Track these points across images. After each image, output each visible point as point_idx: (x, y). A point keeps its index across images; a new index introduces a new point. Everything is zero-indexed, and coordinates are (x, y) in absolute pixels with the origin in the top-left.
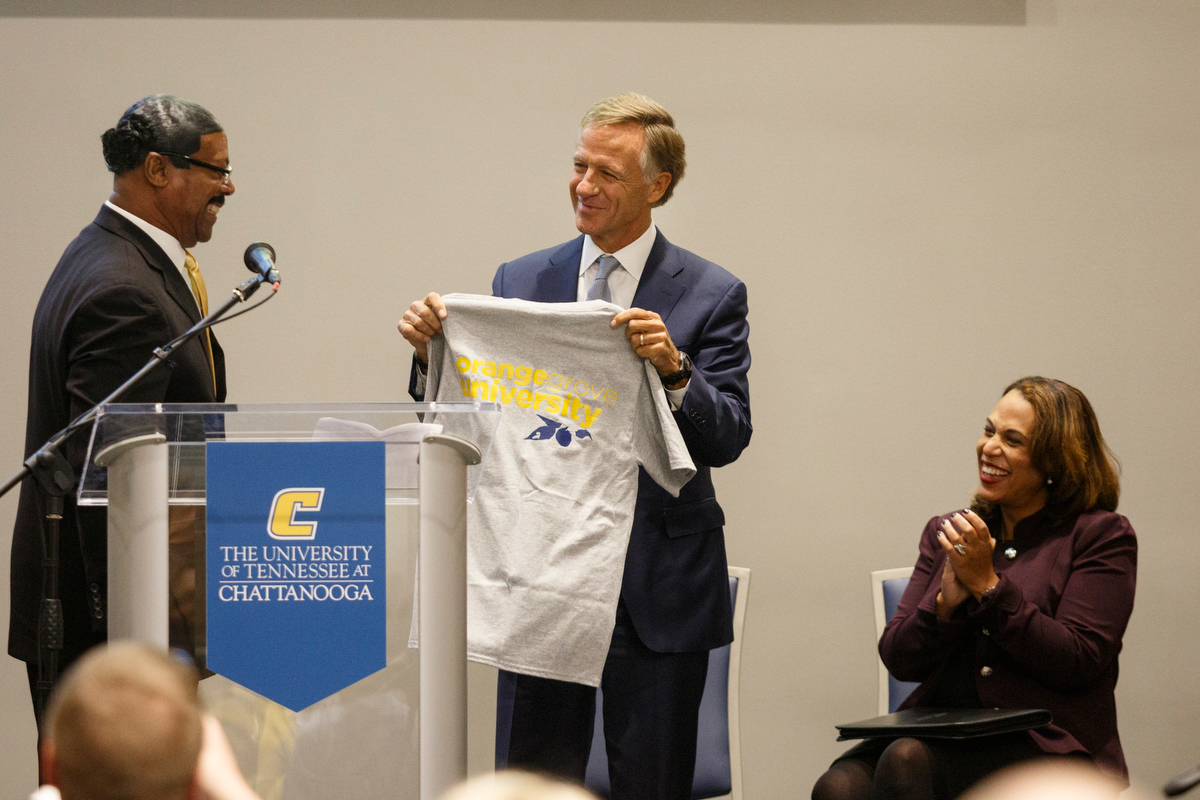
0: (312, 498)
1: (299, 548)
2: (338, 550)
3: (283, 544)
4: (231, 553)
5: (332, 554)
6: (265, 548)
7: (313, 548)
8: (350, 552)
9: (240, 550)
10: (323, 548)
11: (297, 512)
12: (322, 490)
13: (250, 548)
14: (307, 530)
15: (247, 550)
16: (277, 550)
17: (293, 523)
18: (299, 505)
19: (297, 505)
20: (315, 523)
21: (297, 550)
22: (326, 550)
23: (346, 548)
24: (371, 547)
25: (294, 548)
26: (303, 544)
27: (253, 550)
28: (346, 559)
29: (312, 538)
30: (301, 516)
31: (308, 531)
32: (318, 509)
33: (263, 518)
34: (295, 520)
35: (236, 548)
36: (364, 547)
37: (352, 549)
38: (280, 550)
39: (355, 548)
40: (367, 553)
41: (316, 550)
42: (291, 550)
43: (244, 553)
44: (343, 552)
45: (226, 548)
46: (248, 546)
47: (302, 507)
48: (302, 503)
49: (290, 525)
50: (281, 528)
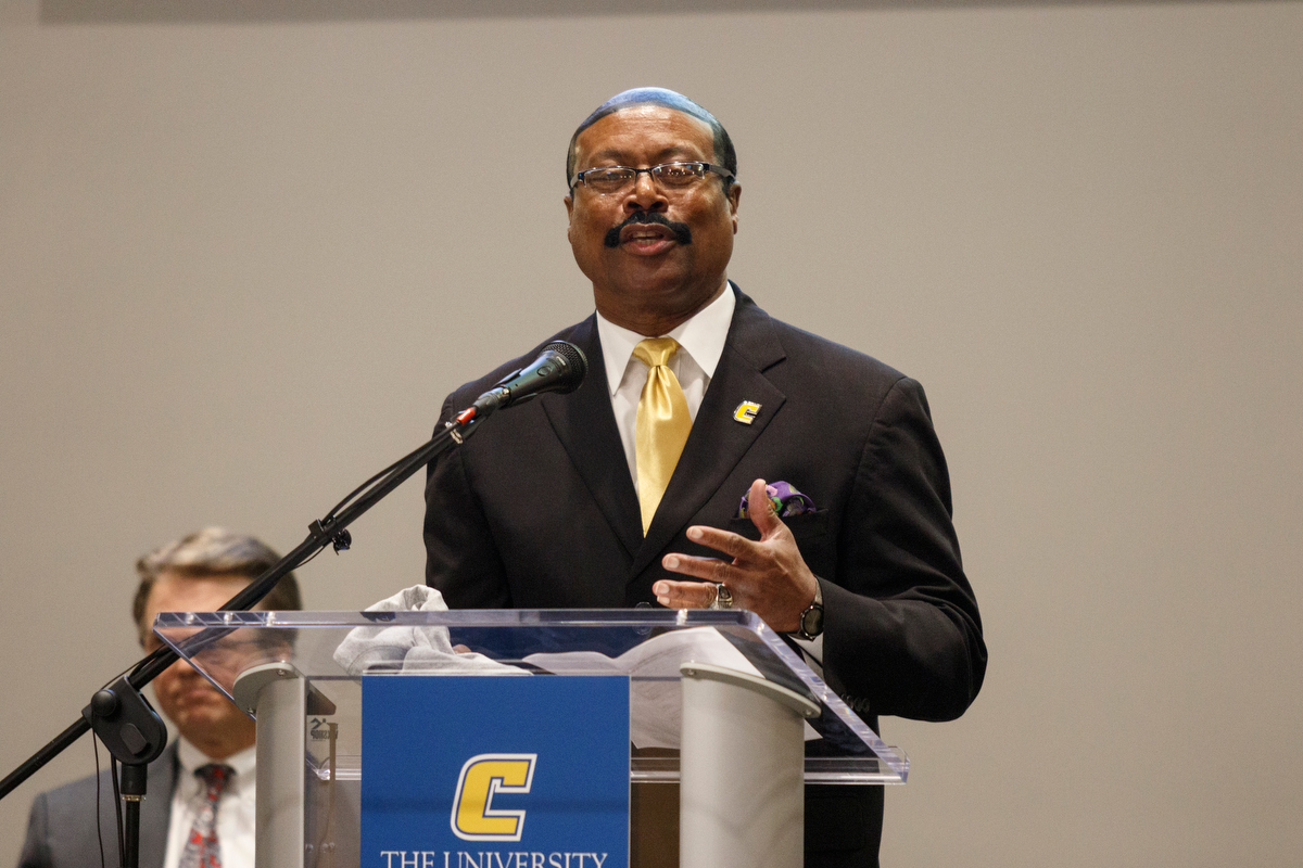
0: (516, 771)
1: (497, 854)
2: (555, 859)
3: (473, 848)
4: (397, 860)
5: (547, 866)
6: (447, 854)
7: (518, 855)
8: (575, 862)
9: (410, 857)
10: (534, 855)
11: (495, 794)
12: (533, 757)
13: (424, 854)
14: (509, 825)
15: (420, 857)
16: (464, 857)
17: (488, 812)
18: (498, 782)
19: (494, 782)
20: (522, 814)
21: (494, 858)
22: (538, 859)
23: (567, 855)
24: (605, 855)
25: (489, 855)
26: (503, 848)
27: (429, 858)
29: (517, 838)
30: (501, 802)
32: (527, 790)
33: (443, 803)
34: (492, 808)
35: (403, 854)
36: (594, 855)
37: (578, 858)
38: (468, 857)
39: (581, 855)
40: (600, 864)
41: (523, 859)
42: (485, 857)
43: (416, 863)
44: (563, 862)
45: (390, 853)
46: (420, 850)
47: (502, 785)
48: (502, 779)
49: (484, 816)
50: (471, 820)
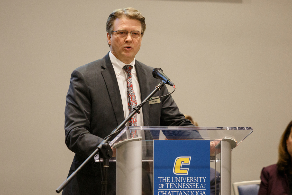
0: (187, 160)
1: (183, 178)
2: (195, 178)
3: (178, 176)
4: (162, 179)
5: (193, 180)
6: (172, 178)
7: (187, 178)
8: (199, 179)
9: (164, 178)
10: (191, 178)
11: (182, 165)
12: (190, 157)
13: (168, 178)
15: (167, 178)
16: (176, 178)
17: (181, 169)
18: (183, 162)
19: (182, 162)
20: (188, 169)
21: (182, 178)
22: (192, 179)
23: (198, 178)
24: (205, 177)
25: (181, 178)
26: (184, 176)
27: (169, 178)
28: (198, 182)
29: (187, 174)
31: (185, 172)
32: (189, 164)
33: (171, 167)
34: (182, 168)
35: (163, 178)
36: (203, 178)
38: (177, 178)
39: (201, 178)
40: (204, 179)
41: (188, 178)
42: (180, 178)
43: (166, 180)
44: (197, 179)
45: (160, 178)
46: (167, 177)
47: (184, 163)
48: (184, 162)
49: (180, 170)
50: (177, 170)
